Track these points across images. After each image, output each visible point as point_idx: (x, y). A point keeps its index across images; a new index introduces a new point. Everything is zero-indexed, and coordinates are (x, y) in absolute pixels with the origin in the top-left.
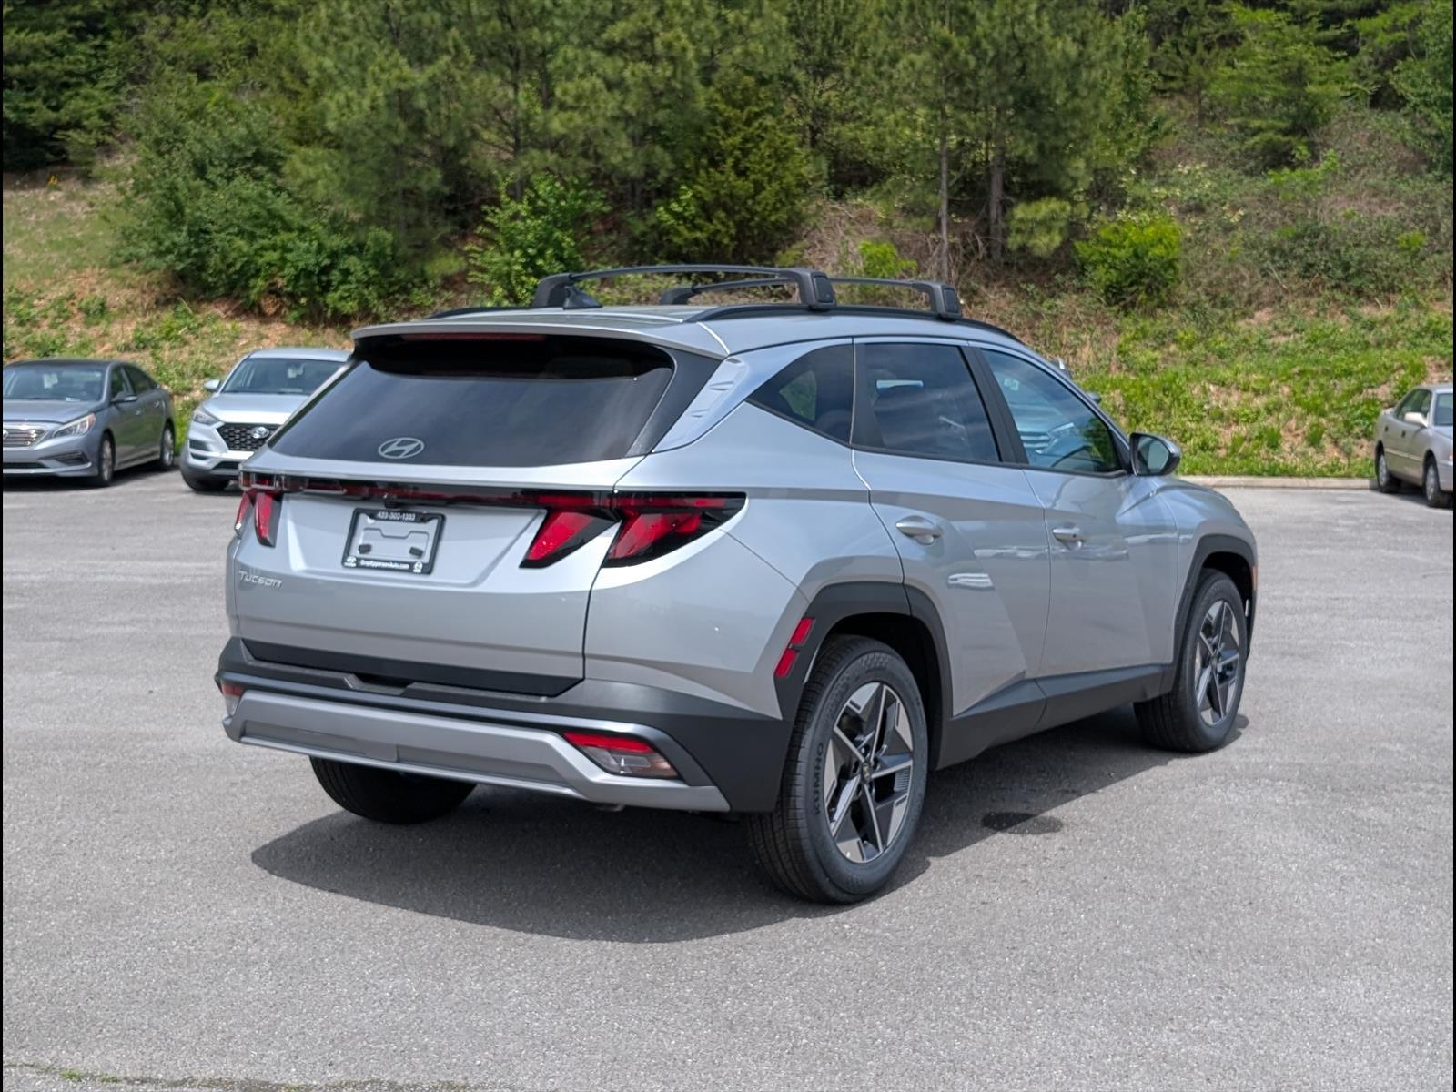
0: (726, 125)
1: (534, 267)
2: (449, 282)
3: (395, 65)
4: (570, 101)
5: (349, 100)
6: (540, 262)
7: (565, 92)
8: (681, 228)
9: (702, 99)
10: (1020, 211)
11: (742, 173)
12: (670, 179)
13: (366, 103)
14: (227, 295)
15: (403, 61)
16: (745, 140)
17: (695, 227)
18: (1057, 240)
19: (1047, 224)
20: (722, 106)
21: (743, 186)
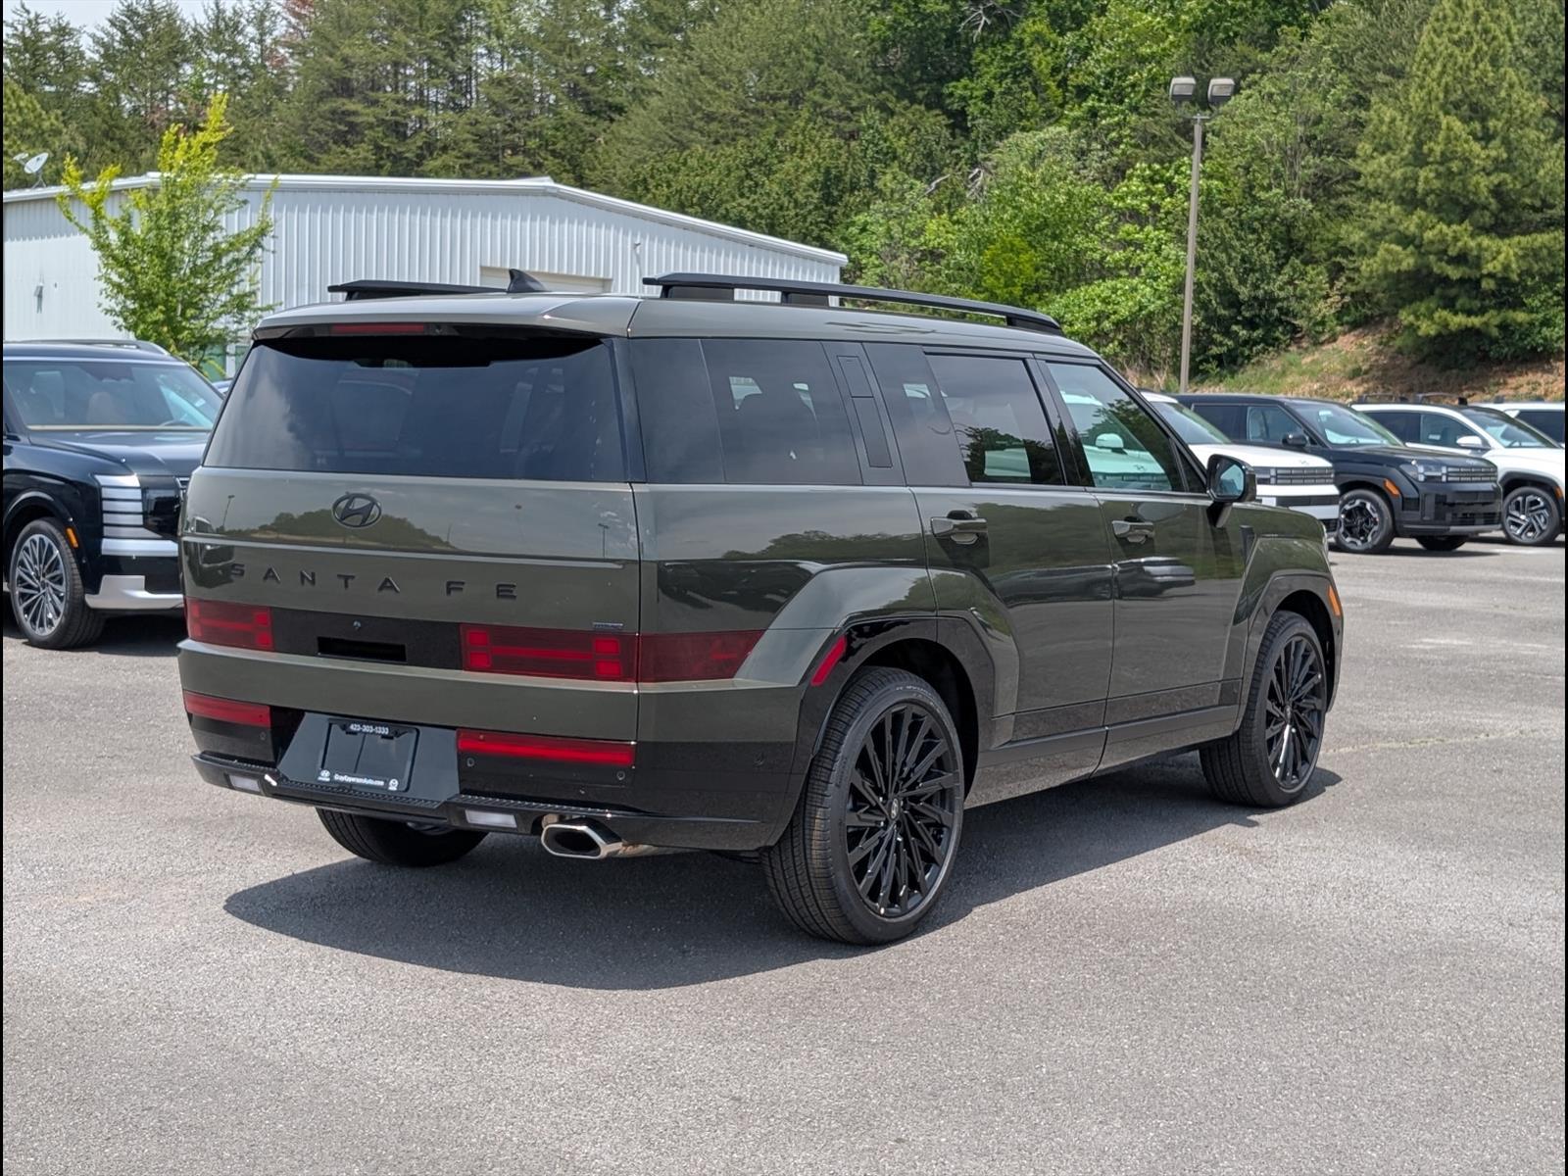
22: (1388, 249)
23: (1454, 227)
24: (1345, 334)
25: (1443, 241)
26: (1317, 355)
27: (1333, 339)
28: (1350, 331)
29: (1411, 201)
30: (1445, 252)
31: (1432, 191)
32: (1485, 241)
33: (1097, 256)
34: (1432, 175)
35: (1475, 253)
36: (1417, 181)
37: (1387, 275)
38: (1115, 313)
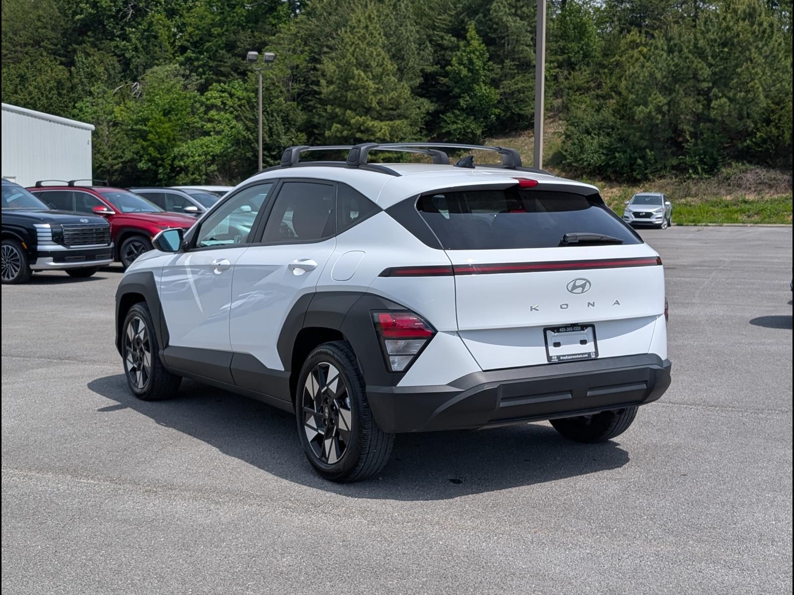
0: (773, 111)
1: (703, 161)
2: (674, 168)
3: (658, 97)
4: (716, 107)
5: (642, 111)
7: (715, 104)
8: (755, 147)
11: (778, 128)
12: (752, 131)
14: (599, 174)
15: (660, 95)
16: (780, 116)
17: (762, 147)
20: (772, 105)
22: (337, 126)
23: (363, 118)
25: (358, 123)
29: (345, 105)
30: (360, 128)
31: (353, 102)
32: (376, 123)
33: (199, 125)
34: (353, 95)
35: (372, 128)
36: (347, 97)
37: (336, 138)
38: (212, 152)
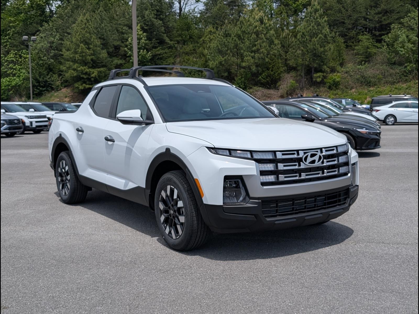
0: (270, 63)
3: (220, 57)
4: (246, 61)
5: (213, 64)
6: (241, 86)
8: (263, 80)
9: (267, 60)
10: (315, 75)
11: (272, 71)
12: (261, 72)
13: (215, 63)
15: (221, 57)
16: (273, 66)
17: (265, 79)
18: (321, 79)
19: (319, 77)
20: (269, 61)
21: (272, 73)
22: (71, 71)
23: (84, 67)
24: (63, 88)
25: (82, 70)
26: (58, 93)
27: (61, 89)
28: (64, 88)
29: (75, 61)
30: (83, 72)
31: (79, 60)
32: (90, 70)
34: (78, 56)
35: (89, 72)
36: (76, 57)
37: (71, 77)
38: (11, 84)
